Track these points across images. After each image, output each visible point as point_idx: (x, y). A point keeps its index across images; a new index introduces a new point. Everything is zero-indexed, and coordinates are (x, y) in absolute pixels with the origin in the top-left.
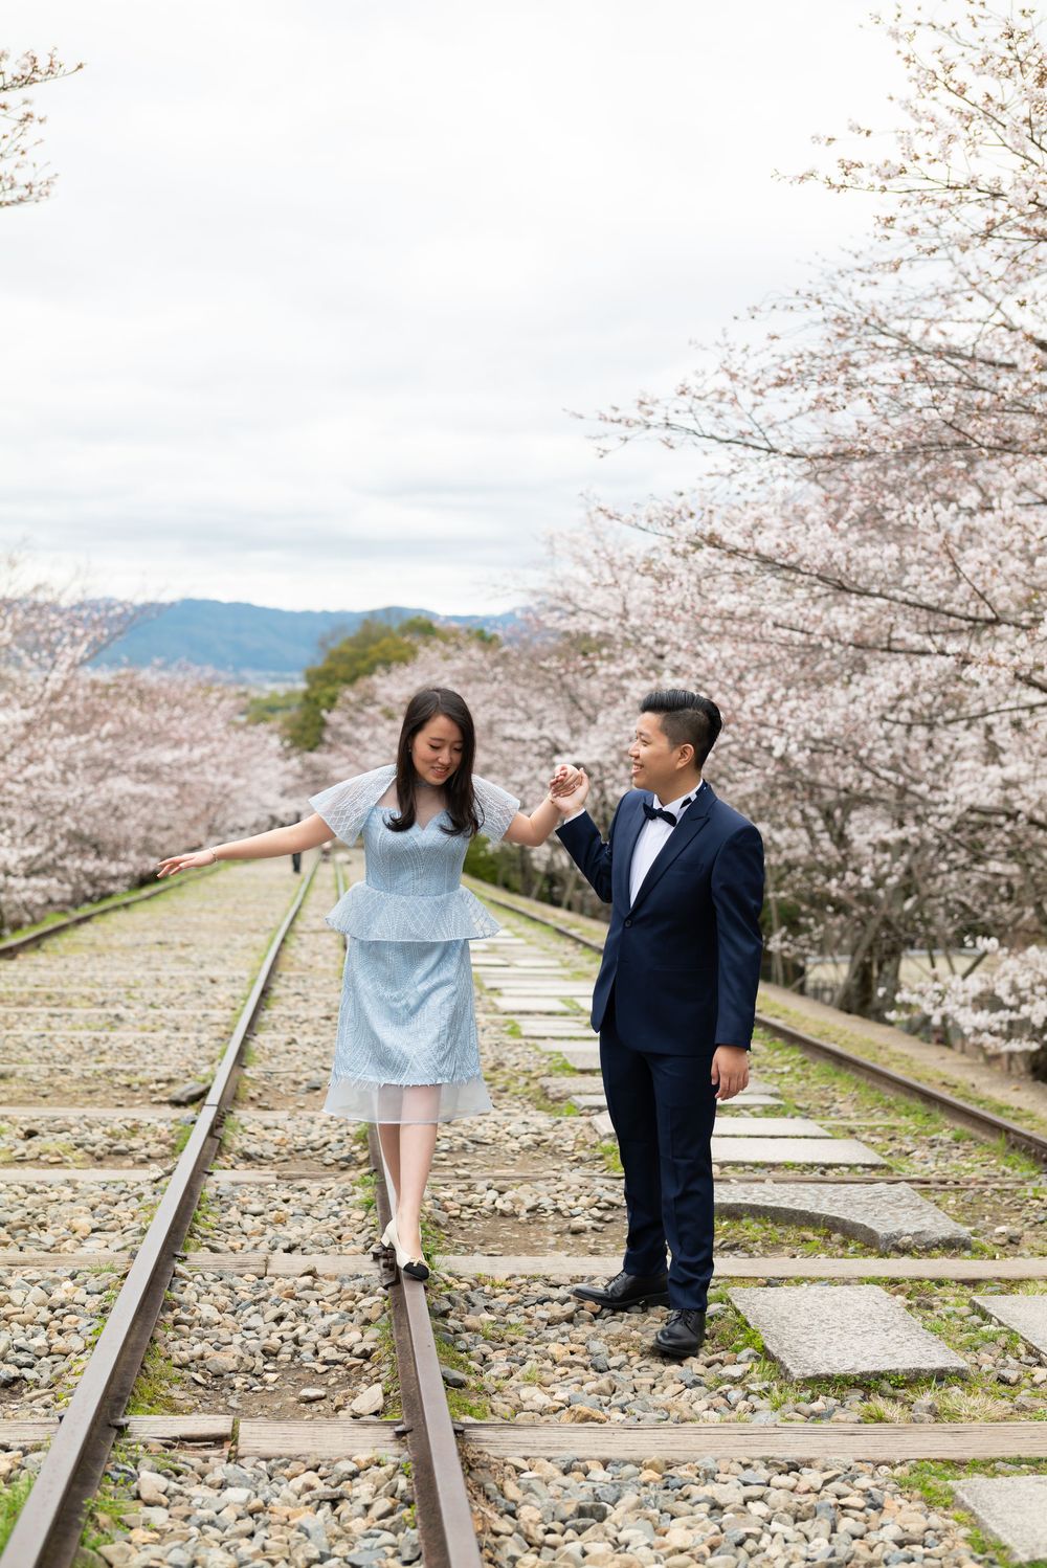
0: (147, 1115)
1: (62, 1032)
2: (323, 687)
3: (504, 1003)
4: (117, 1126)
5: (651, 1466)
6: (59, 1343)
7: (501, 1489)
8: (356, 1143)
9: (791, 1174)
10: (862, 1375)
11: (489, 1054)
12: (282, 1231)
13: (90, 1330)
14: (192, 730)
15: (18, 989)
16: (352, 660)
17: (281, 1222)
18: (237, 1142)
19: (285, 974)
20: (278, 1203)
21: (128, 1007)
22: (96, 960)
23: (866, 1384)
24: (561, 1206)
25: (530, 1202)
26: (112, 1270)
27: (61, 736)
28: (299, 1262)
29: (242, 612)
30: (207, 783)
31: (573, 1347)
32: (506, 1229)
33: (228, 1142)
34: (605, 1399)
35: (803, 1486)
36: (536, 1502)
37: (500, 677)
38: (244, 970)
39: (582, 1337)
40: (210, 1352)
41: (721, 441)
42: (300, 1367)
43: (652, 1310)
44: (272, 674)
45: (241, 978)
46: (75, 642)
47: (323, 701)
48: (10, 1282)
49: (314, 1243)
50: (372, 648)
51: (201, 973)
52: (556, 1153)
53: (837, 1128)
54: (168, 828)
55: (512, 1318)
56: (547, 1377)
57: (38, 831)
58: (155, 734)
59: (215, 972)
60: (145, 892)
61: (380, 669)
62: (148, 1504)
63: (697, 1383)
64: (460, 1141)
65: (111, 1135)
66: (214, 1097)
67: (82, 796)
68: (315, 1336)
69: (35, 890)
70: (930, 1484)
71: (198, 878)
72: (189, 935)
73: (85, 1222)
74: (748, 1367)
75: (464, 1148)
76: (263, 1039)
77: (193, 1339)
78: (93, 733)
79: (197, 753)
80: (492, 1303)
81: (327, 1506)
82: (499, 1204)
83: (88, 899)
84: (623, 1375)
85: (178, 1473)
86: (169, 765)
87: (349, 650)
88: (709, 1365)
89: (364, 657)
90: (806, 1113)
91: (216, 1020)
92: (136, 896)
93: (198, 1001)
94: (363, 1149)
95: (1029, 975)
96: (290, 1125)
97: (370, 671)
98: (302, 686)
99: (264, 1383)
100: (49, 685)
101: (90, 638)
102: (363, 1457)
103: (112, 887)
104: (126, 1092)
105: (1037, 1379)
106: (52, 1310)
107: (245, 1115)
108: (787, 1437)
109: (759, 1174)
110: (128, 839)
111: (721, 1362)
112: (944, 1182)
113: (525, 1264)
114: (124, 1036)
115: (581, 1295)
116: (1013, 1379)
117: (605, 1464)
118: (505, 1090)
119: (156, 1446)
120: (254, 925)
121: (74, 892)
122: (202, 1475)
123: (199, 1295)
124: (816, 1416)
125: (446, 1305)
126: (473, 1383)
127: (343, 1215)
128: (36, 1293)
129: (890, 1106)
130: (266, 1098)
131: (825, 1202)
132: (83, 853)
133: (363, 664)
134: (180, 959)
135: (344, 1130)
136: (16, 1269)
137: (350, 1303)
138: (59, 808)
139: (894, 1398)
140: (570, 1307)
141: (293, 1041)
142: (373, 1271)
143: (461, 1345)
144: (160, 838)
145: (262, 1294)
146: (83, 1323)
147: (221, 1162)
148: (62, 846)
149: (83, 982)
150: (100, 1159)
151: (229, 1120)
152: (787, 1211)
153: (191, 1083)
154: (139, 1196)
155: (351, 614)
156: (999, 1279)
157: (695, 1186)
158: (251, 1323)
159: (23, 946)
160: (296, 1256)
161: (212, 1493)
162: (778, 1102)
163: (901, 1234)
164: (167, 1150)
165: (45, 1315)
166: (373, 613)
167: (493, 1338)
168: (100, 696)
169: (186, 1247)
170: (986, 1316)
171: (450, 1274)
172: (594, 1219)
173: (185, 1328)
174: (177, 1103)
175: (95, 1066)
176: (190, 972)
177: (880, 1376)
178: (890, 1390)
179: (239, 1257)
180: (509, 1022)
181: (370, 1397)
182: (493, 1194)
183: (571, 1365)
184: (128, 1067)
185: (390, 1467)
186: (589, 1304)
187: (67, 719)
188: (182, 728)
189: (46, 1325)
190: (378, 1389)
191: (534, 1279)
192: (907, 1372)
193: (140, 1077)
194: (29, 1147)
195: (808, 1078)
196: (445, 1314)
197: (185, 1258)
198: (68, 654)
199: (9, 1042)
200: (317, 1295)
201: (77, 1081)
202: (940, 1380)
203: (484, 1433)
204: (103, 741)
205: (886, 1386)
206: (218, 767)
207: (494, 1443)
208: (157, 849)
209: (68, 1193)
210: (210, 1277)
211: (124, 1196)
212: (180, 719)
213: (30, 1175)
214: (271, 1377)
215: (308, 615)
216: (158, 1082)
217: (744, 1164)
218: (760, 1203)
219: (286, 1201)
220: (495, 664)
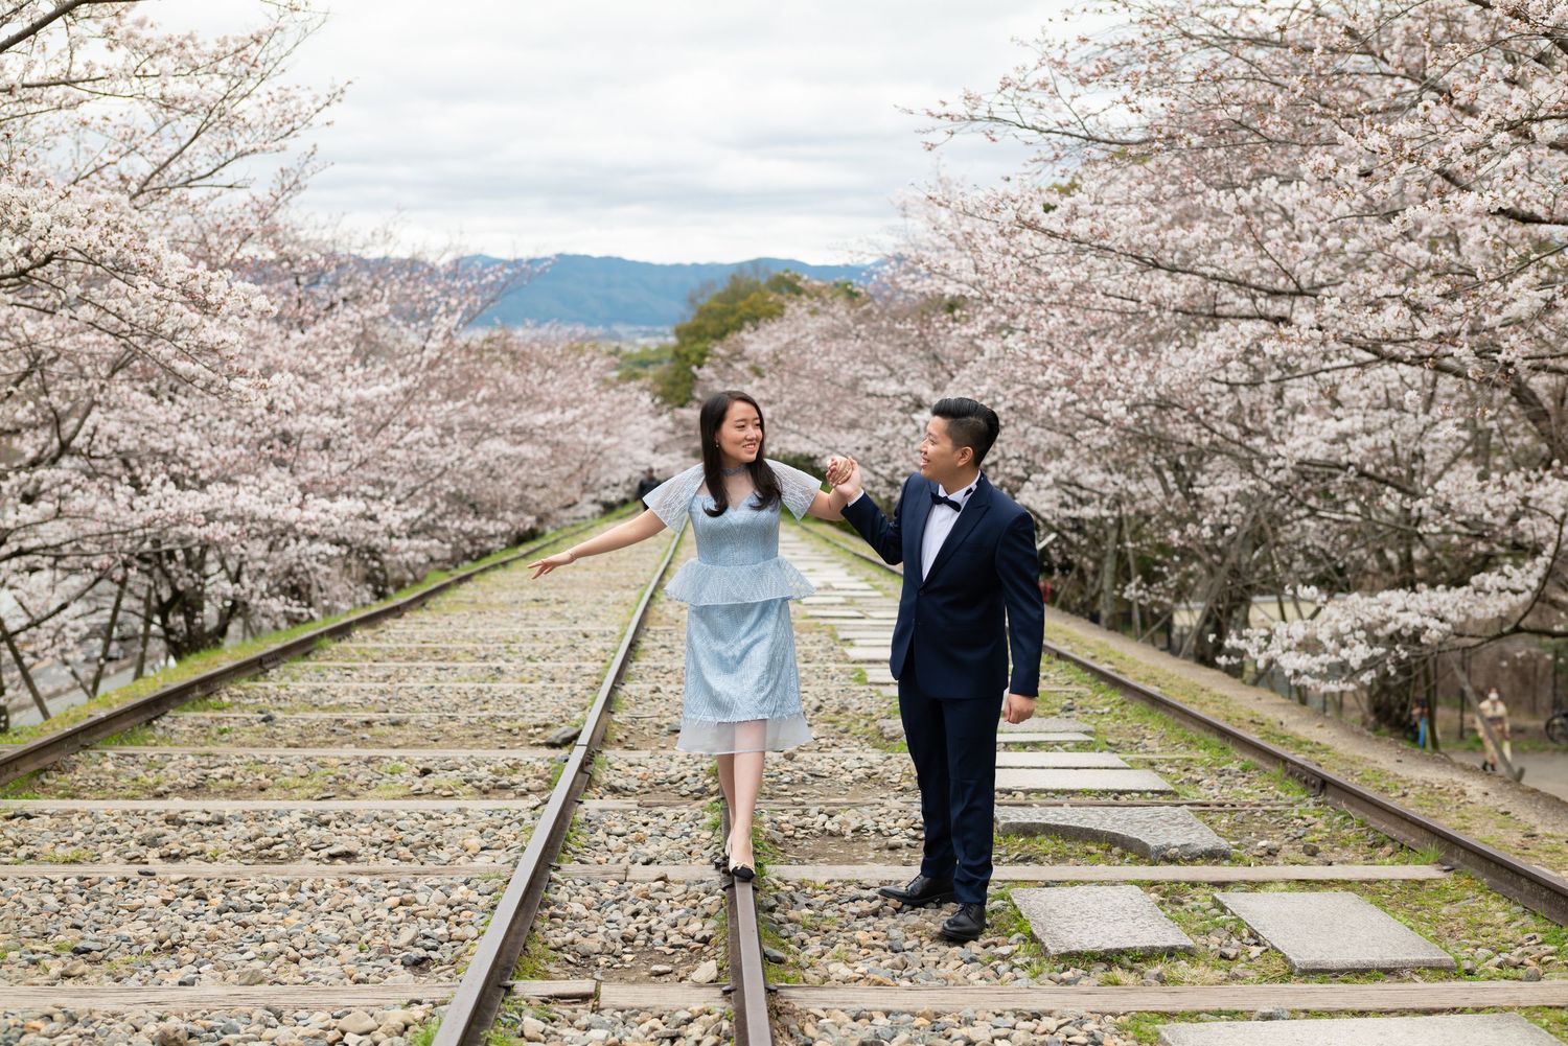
0: (526, 755)
1: (449, 683)
2: (692, 343)
3: (854, 653)
4: (500, 765)
5: (923, 1015)
6: (457, 932)
7: (802, 1030)
8: (709, 777)
9: (1088, 799)
10: (1106, 951)
11: (835, 700)
12: (641, 848)
13: (482, 921)
14: (565, 392)
15: (406, 646)
16: (721, 315)
17: (641, 841)
18: (605, 777)
19: (653, 628)
20: (638, 826)
21: (507, 661)
22: (477, 617)
23: (1109, 958)
24: (882, 827)
25: (855, 824)
26: (499, 877)
27: (438, 403)
28: (654, 871)
29: (613, 267)
30: (580, 442)
31: (875, 934)
32: (833, 846)
33: (597, 777)
34: (898, 972)
35: (1041, 1029)
36: (829, 1039)
37: (863, 334)
38: (615, 624)
39: (884, 927)
40: (579, 938)
41: (1041, 131)
42: (652, 950)
43: (945, 906)
44: (644, 328)
45: (612, 633)
46: (450, 312)
47: (694, 357)
48: (416, 887)
49: (668, 858)
50: (741, 304)
51: (576, 628)
52: (884, 784)
53: (1138, 761)
54: (544, 486)
55: (828, 913)
56: (851, 956)
57: (419, 493)
58: (528, 398)
59: (588, 627)
60: (522, 550)
61: (747, 324)
62: (529, 1040)
63: (973, 960)
64: (800, 774)
65: (496, 772)
66: (584, 739)
67: (459, 459)
68: (664, 926)
69: (417, 551)
70: (1142, 1028)
71: (573, 535)
72: (564, 592)
73: (475, 842)
74: (1016, 947)
75: (803, 780)
76: (630, 688)
77: (565, 929)
78: (469, 399)
79: (569, 415)
80: (812, 901)
81: (668, 1042)
82: (828, 826)
83: (467, 557)
84: (916, 955)
85: (553, 1020)
86: (542, 428)
87: (717, 305)
88: (985, 947)
89: (733, 312)
90: (1115, 748)
91: (588, 671)
92: (513, 554)
93: (572, 655)
94: (714, 782)
95: (1350, 621)
96: (651, 761)
97: (739, 328)
98: (672, 340)
99: (623, 962)
100: (426, 353)
101: (464, 307)
102: (696, 1008)
103: (490, 545)
104: (507, 736)
105: (1252, 955)
106: (451, 907)
107: (612, 754)
108: (1036, 995)
109: (1060, 799)
110: (504, 498)
111: (996, 944)
112: (1222, 805)
113: (844, 871)
114: (505, 687)
115: (886, 894)
116: (1232, 955)
117: (887, 1014)
118: (846, 731)
119: (536, 1002)
120: (625, 581)
121: (453, 550)
122: (572, 1021)
123: (570, 896)
124: (1067, 982)
125: (773, 902)
126: (791, 960)
127: (694, 835)
128: (437, 895)
129: (1192, 742)
130: (632, 740)
131: (1109, 821)
132: (461, 514)
133: (732, 320)
134: (555, 615)
135: (699, 766)
136: (420, 878)
137: (694, 901)
138: (437, 471)
139: (1131, 970)
140: (876, 904)
141: (657, 690)
142: (714, 877)
143: (784, 933)
144: (534, 496)
145: (622, 895)
146: (476, 916)
147: (591, 793)
148: (442, 507)
149: (466, 638)
150: (486, 792)
151: (598, 759)
152: (1075, 828)
153: (565, 727)
154: (520, 821)
155: (721, 266)
156: (1245, 882)
157: (977, 803)
158: (613, 917)
159: (409, 605)
160: (652, 867)
161: (580, 1033)
162: (1088, 738)
163: (1169, 846)
164: (544, 784)
165: (445, 911)
166: (740, 266)
167: (811, 927)
168: (475, 361)
169: (560, 860)
170: (1223, 909)
171: (779, 879)
172: (909, 837)
173: (559, 920)
174: (552, 745)
175: (479, 714)
176: (564, 628)
177: (1121, 952)
178: (1129, 963)
179: (605, 867)
180: (857, 670)
181: (707, 969)
182: (823, 817)
183: (873, 947)
184: (509, 715)
185: (717, 1015)
186: (892, 901)
187: (444, 384)
188: (556, 389)
189: (446, 919)
190: (712, 964)
191: (850, 883)
192: (1143, 949)
193: (520, 723)
194: (425, 783)
195: (1125, 717)
196: (771, 909)
197: (559, 868)
198: (444, 324)
199: (402, 693)
200: (668, 895)
201: (464, 726)
202: (1170, 955)
203: (793, 993)
204: (478, 405)
205: (1126, 960)
206: (590, 427)
207: (799, 998)
208: (533, 507)
209: (460, 819)
210: (579, 882)
211: (508, 821)
212: (553, 380)
213: (426, 805)
214: (628, 958)
215: (678, 268)
216: (536, 727)
217: (1046, 791)
218: (1052, 822)
219: (645, 824)
220: (858, 321)
